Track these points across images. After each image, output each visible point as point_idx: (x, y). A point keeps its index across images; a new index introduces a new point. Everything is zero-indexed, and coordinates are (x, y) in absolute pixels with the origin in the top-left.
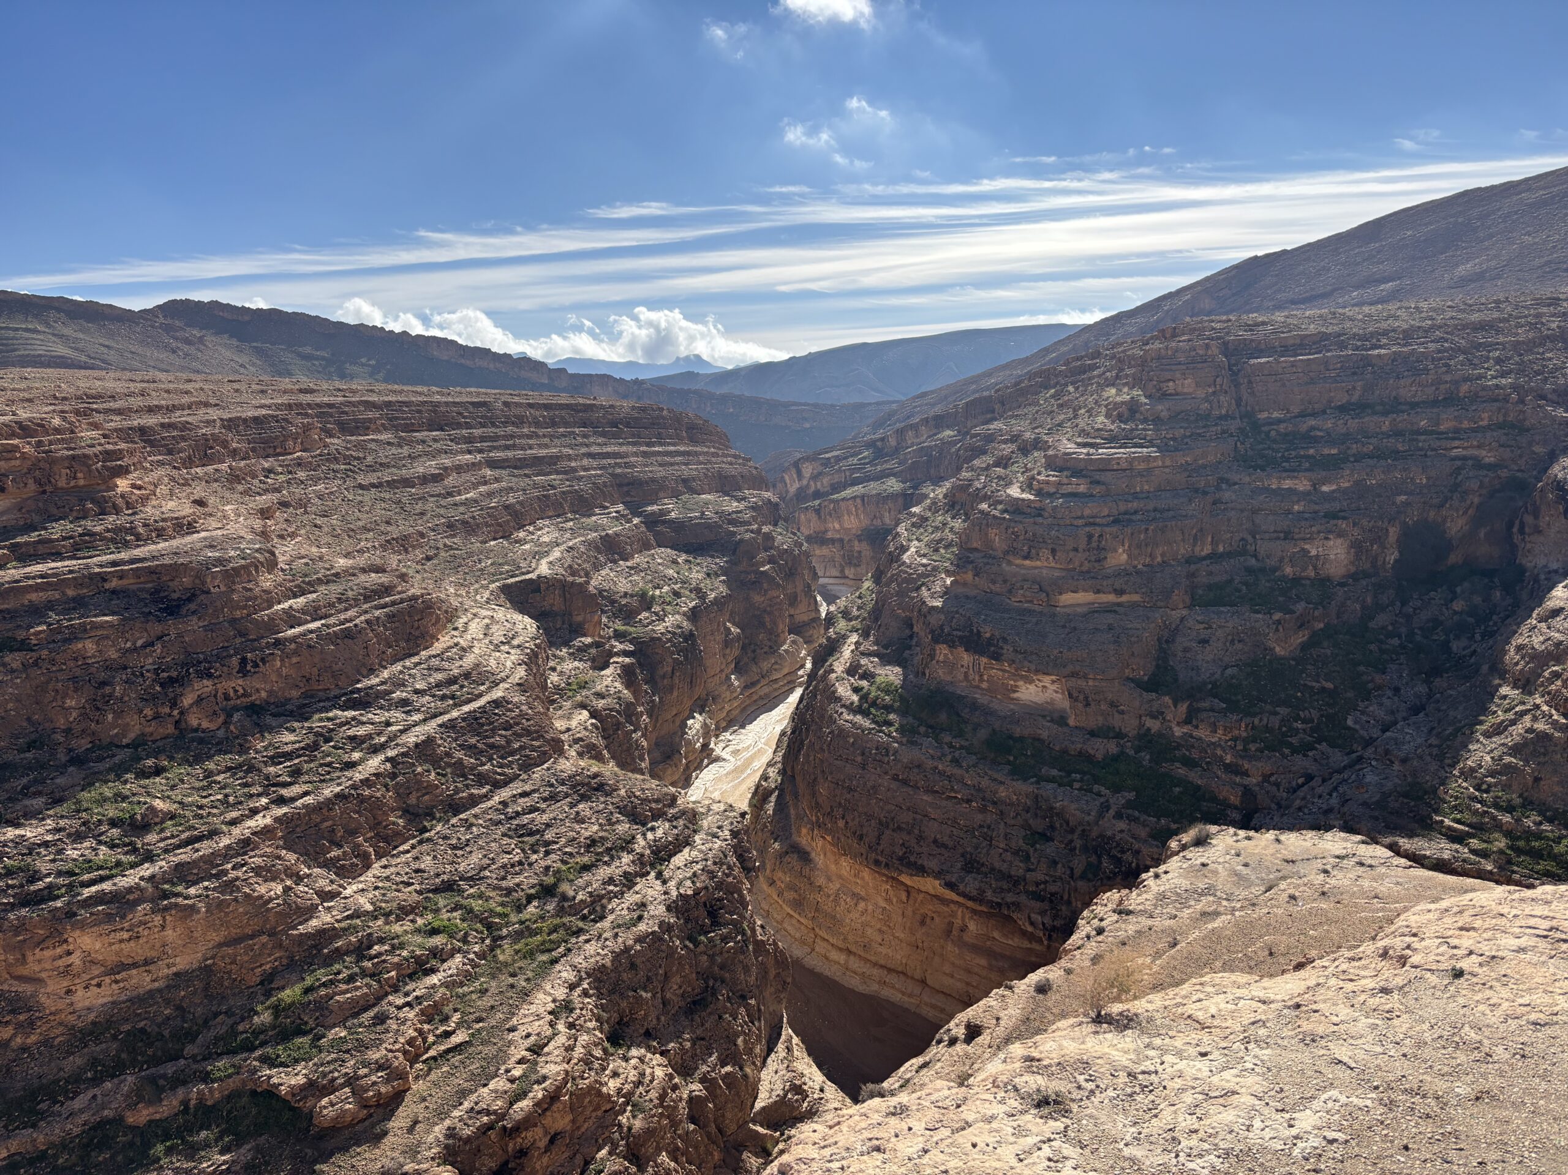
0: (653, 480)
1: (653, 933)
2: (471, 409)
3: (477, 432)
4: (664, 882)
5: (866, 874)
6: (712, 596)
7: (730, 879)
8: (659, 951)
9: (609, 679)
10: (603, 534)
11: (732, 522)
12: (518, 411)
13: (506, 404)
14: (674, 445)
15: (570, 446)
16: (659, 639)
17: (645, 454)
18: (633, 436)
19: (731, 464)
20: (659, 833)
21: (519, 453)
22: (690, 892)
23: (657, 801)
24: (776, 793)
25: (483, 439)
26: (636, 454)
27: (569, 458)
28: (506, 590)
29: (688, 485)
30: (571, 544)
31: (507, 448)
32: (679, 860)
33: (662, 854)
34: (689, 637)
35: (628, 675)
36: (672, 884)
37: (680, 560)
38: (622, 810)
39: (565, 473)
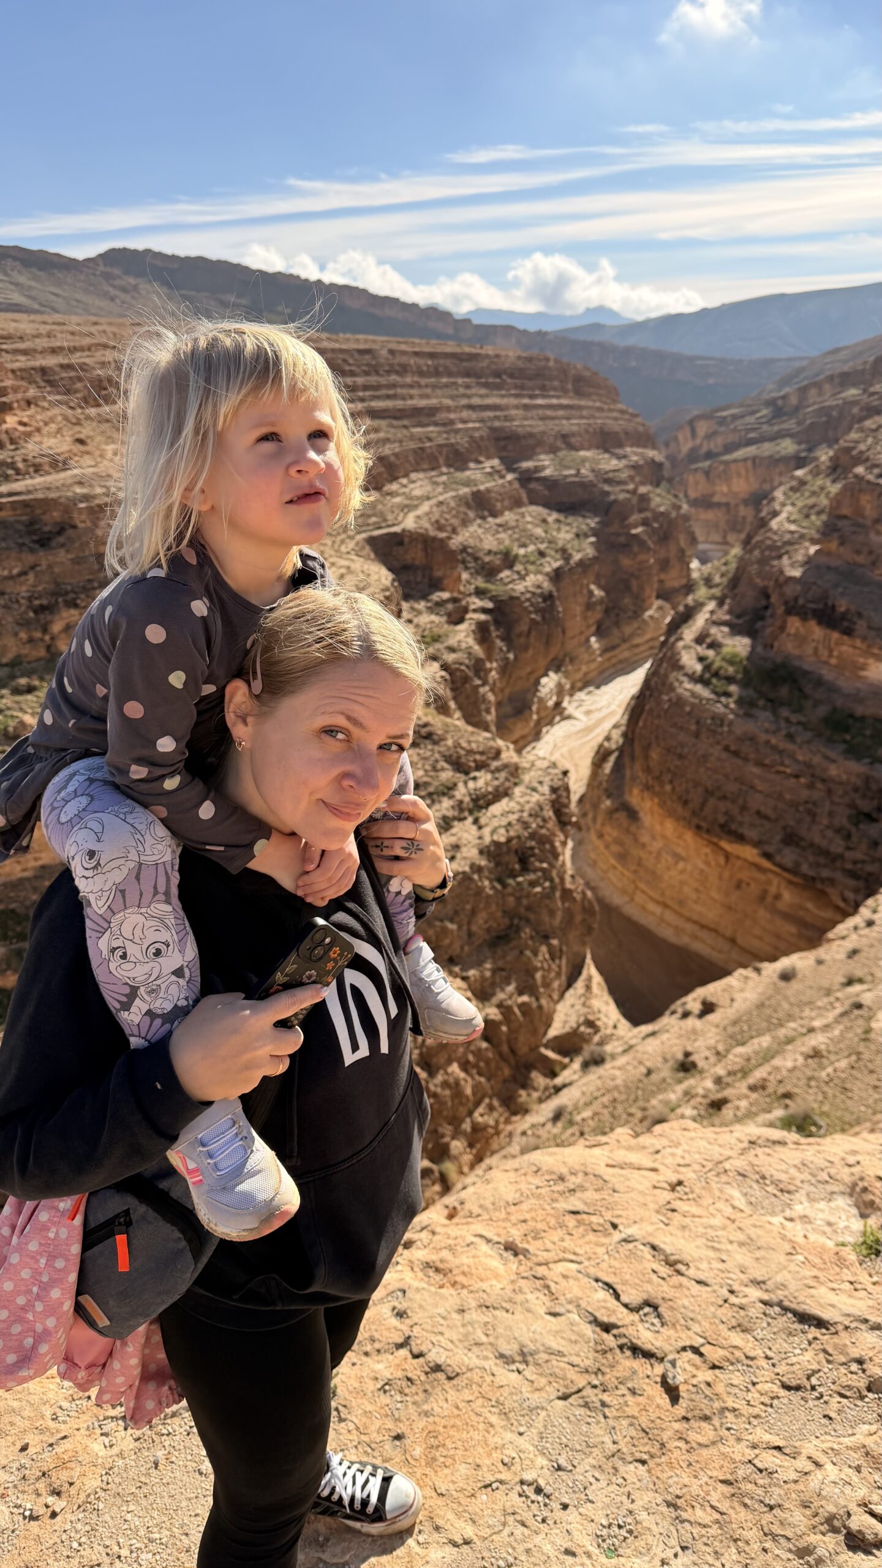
0: (531, 435)
1: (464, 873)
2: (356, 355)
3: (360, 380)
4: (480, 828)
5: (689, 836)
6: (577, 557)
7: (544, 831)
8: (468, 888)
9: (463, 635)
10: (475, 489)
11: (608, 481)
12: (404, 359)
13: (392, 352)
14: (558, 397)
15: (452, 397)
16: (518, 598)
17: (526, 407)
18: (516, 387)
19: (616, 419)
20: (480, 783)
21: (399, 404)
22: (503, 839)
23: (482, 753)
24: (616, 754)
25: (366, 388)
26: (517, 407)
27: (448, 409)
28: (372, 541)
29: (567, 441)
30: (441, 498)
31: (388, 397)
32: (496, 809)
33: (481, 802)
34: (548, 597)
35: (482, 632)
36: (486, 831)
37: (550, 519)
38: (448, 759)
39: (444, 425)
